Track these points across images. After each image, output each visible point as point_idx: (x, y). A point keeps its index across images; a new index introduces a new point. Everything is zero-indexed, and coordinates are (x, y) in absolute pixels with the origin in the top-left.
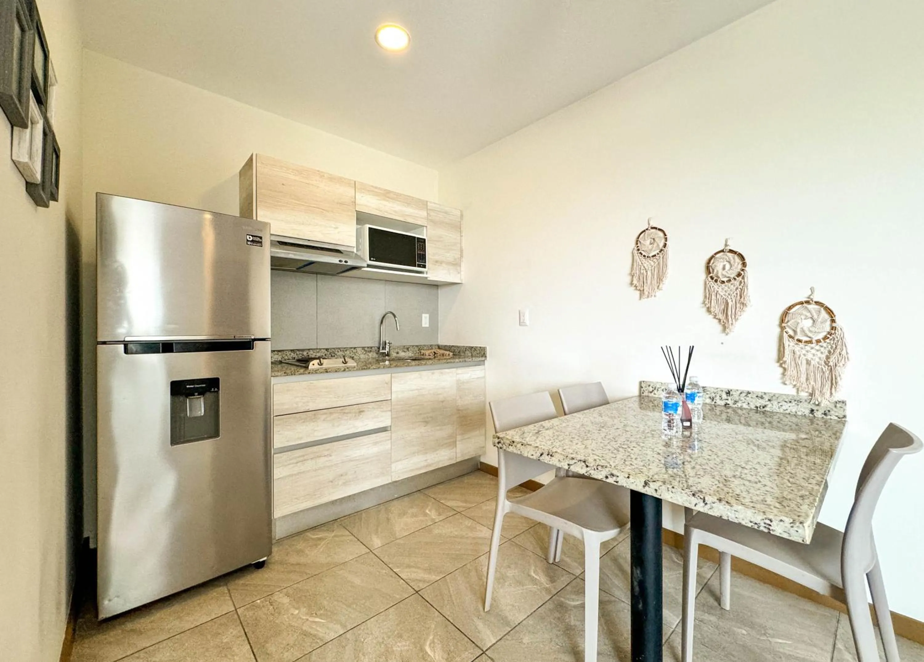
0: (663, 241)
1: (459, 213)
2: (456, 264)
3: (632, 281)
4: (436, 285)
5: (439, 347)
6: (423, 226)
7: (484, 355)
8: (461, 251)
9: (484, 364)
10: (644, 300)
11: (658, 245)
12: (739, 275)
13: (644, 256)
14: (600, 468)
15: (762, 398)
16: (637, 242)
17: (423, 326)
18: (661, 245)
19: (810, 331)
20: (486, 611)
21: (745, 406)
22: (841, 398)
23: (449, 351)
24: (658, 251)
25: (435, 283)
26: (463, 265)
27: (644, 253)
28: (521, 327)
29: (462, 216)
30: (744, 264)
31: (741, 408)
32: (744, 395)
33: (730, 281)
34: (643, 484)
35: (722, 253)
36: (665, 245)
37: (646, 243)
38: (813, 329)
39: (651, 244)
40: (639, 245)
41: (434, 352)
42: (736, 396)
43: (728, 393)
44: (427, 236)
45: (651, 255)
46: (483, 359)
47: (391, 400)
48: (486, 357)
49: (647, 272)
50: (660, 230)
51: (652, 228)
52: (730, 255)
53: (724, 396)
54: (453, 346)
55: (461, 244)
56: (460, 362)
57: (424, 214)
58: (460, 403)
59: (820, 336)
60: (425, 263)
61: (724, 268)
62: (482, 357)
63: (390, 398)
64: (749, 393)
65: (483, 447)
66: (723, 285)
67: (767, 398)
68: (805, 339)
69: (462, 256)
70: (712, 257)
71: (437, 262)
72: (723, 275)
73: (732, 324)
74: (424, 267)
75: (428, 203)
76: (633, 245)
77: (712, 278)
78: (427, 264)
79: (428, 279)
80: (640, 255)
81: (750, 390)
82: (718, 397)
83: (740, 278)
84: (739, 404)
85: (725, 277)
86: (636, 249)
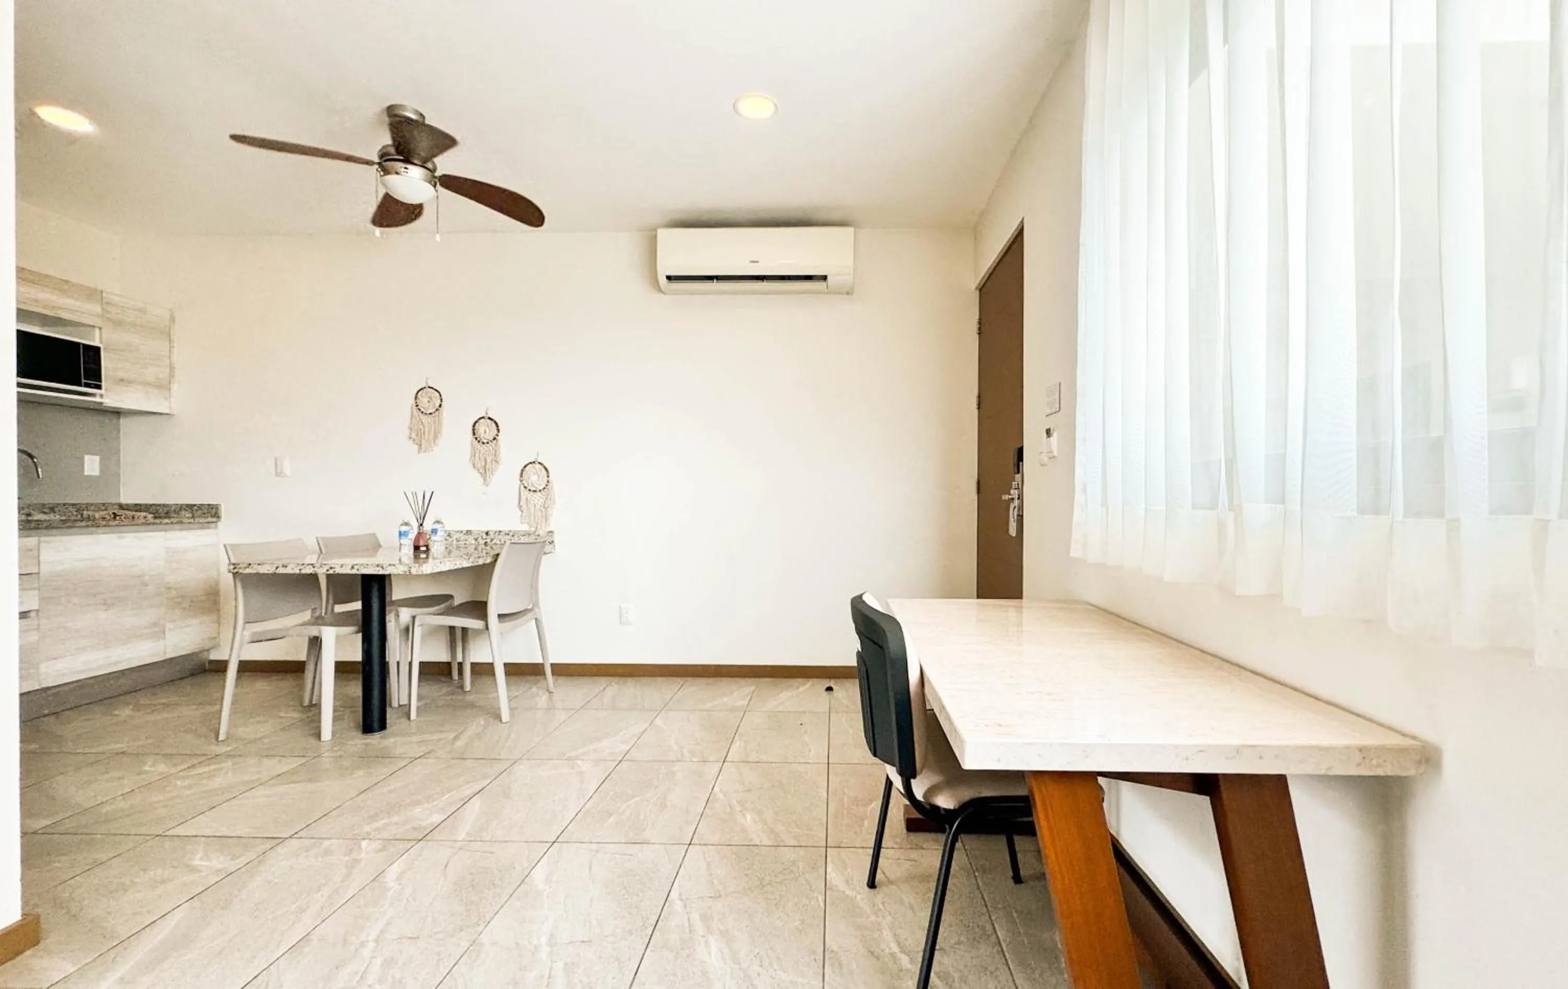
0: (439, 401)
1: (167, 316)
2: (163, 386)
3: (411, 435)
4: (117, 413)
5: (121, 507)
6: (94, 327)
7: (217, 516)
8: (172, 368)
9: (216, 527)
10: (422, 454)
11: (434, 404)
12: (494, 439)
13: (422, 412)
14: (323, 566)
15: (508, 534)
16: (416, 398)
17: (86, 473)
18: (438, 405)
19: (536, 484)
20: (220, 739)
21: (498, 542)
22: (550, 530)
23: (146, 511)
24: (434, 410)
25: (117, 410)
26: (175, 387)
27: (422, 410)
28: (278, 479)
29: (172, 319)
30: (498, 430)
31: (496, 544)
32: (497, 533)
33: (488, 443)
34: (350, 567)
35: (483, 420)
36: (440, 406)
37: (423, 400)
38: (538, 482)
39: (429, 402)
40: (418, 401)
41: (114, 513)
42: (492, 535)
43: (487, 533)
44: (101, 342)
45: (428, 412)
46: (214, 519)
47: (38, 573)
48: (219, 517)
49: (424, 427)
50: (436, 390)
51: (430, 387)
52: (488, 421)
53: (484, 536)
54: (154, 505)
55: (170, 357)
56: (172, 523)
57: (98, 309)
58: (171, 579)
59: (541, 488)
60: (100, 381)
61: (485, 432)
62: (212, 517)
63: (36, 571)
64: (500, 532)
65: (215, 638)
66: (483, 445)
67: (511, 534)
68: (533, 489)
69: (172, 375)
70: (476, 422)
71: (122, 380)
72: (483, 437)
73: (489, 477)
74: (99, 387)
75: (104, 295)
76: (412, 401)
77: (476, 439)
78: (103, 384)
79: (105, 405)
80: (418, 411)
81: (500, 529)
82: (480, 538)
83: (495, 442)
84: (494, 542)
85: (485, 439)
86: (415, 404)
